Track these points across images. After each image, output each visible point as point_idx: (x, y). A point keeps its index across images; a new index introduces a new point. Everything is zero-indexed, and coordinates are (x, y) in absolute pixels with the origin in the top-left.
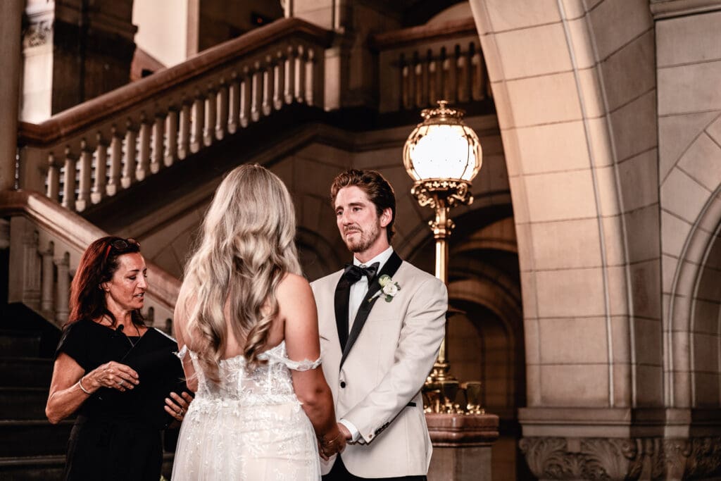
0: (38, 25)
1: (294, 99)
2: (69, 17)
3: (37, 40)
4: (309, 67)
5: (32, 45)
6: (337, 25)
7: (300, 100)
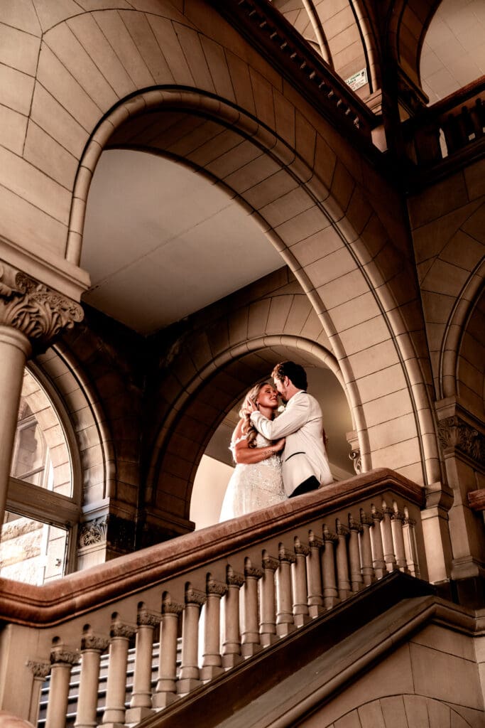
0: (93, 523)
1: (396, 568)
2: (124, 514)
3: (92, 538)
4: (406, 529)
5: (86, 544)
6: (429, 482)
7: (402, 570)
